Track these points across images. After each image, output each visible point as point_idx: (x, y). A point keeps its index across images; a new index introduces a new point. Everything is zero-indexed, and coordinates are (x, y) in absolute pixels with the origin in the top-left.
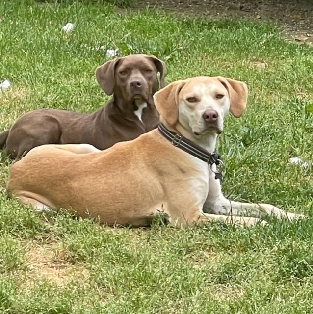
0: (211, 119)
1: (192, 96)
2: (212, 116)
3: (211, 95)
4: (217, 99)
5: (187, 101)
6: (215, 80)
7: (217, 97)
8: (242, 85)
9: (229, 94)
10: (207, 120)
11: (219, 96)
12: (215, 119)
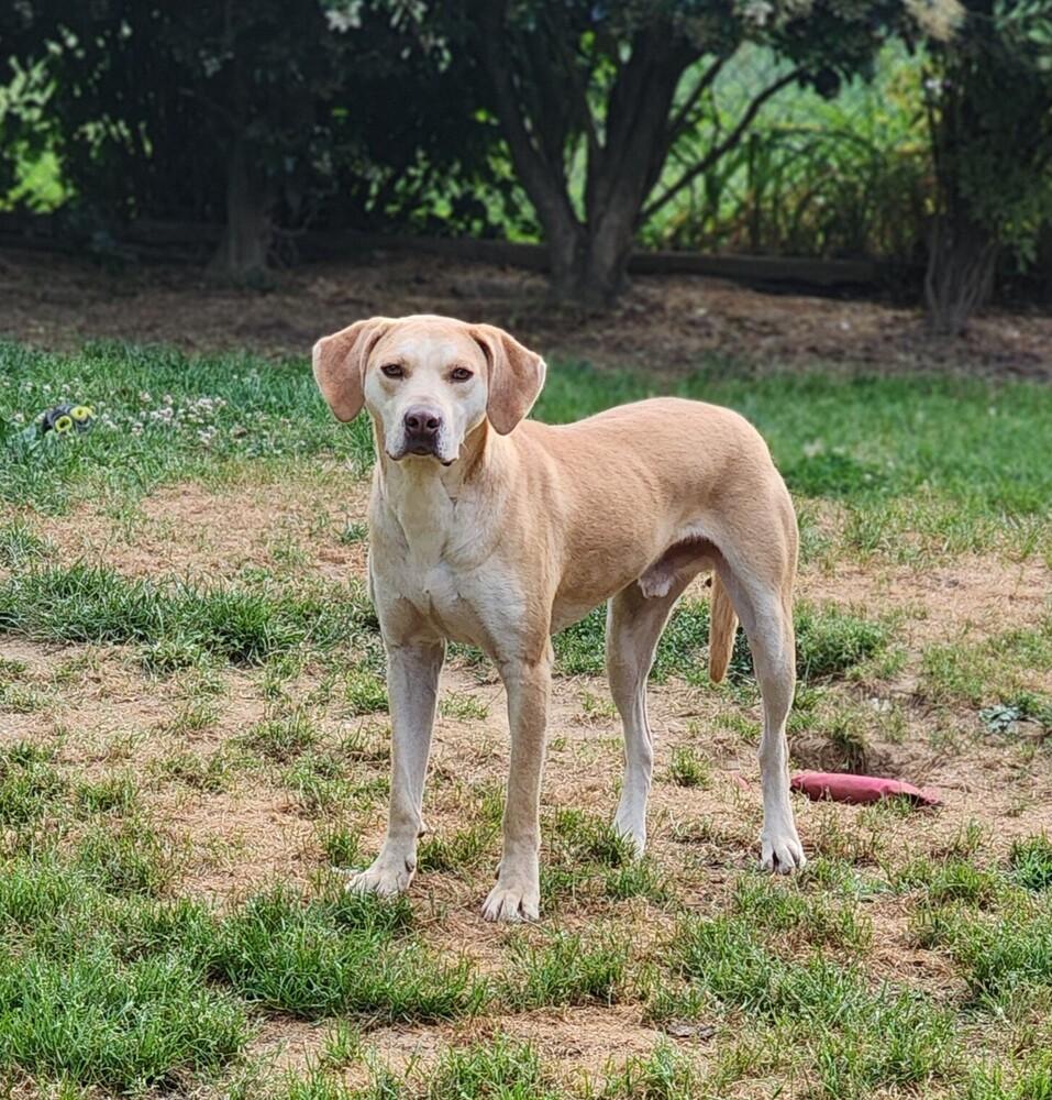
0: (423, 428)
1: (396, 363)
2: (426, 423)
3: (440, 369)
4: (452, 383)
5: (381, 373)
6: (461, 331)
7: (453, 377)
8: (534, 362)
9: (489, 374)
10: (411, 429)
11: (459, 374)
12: (433, 430)
